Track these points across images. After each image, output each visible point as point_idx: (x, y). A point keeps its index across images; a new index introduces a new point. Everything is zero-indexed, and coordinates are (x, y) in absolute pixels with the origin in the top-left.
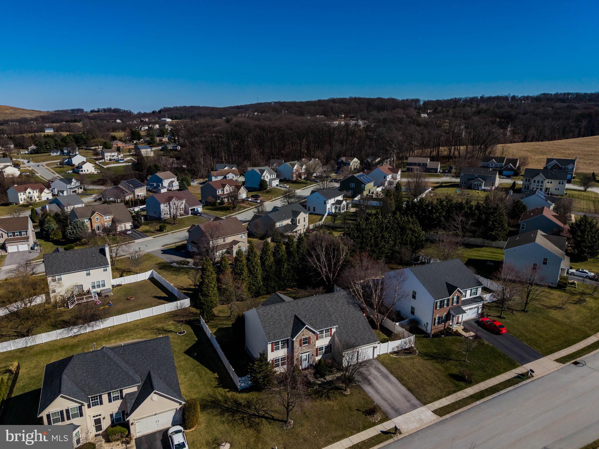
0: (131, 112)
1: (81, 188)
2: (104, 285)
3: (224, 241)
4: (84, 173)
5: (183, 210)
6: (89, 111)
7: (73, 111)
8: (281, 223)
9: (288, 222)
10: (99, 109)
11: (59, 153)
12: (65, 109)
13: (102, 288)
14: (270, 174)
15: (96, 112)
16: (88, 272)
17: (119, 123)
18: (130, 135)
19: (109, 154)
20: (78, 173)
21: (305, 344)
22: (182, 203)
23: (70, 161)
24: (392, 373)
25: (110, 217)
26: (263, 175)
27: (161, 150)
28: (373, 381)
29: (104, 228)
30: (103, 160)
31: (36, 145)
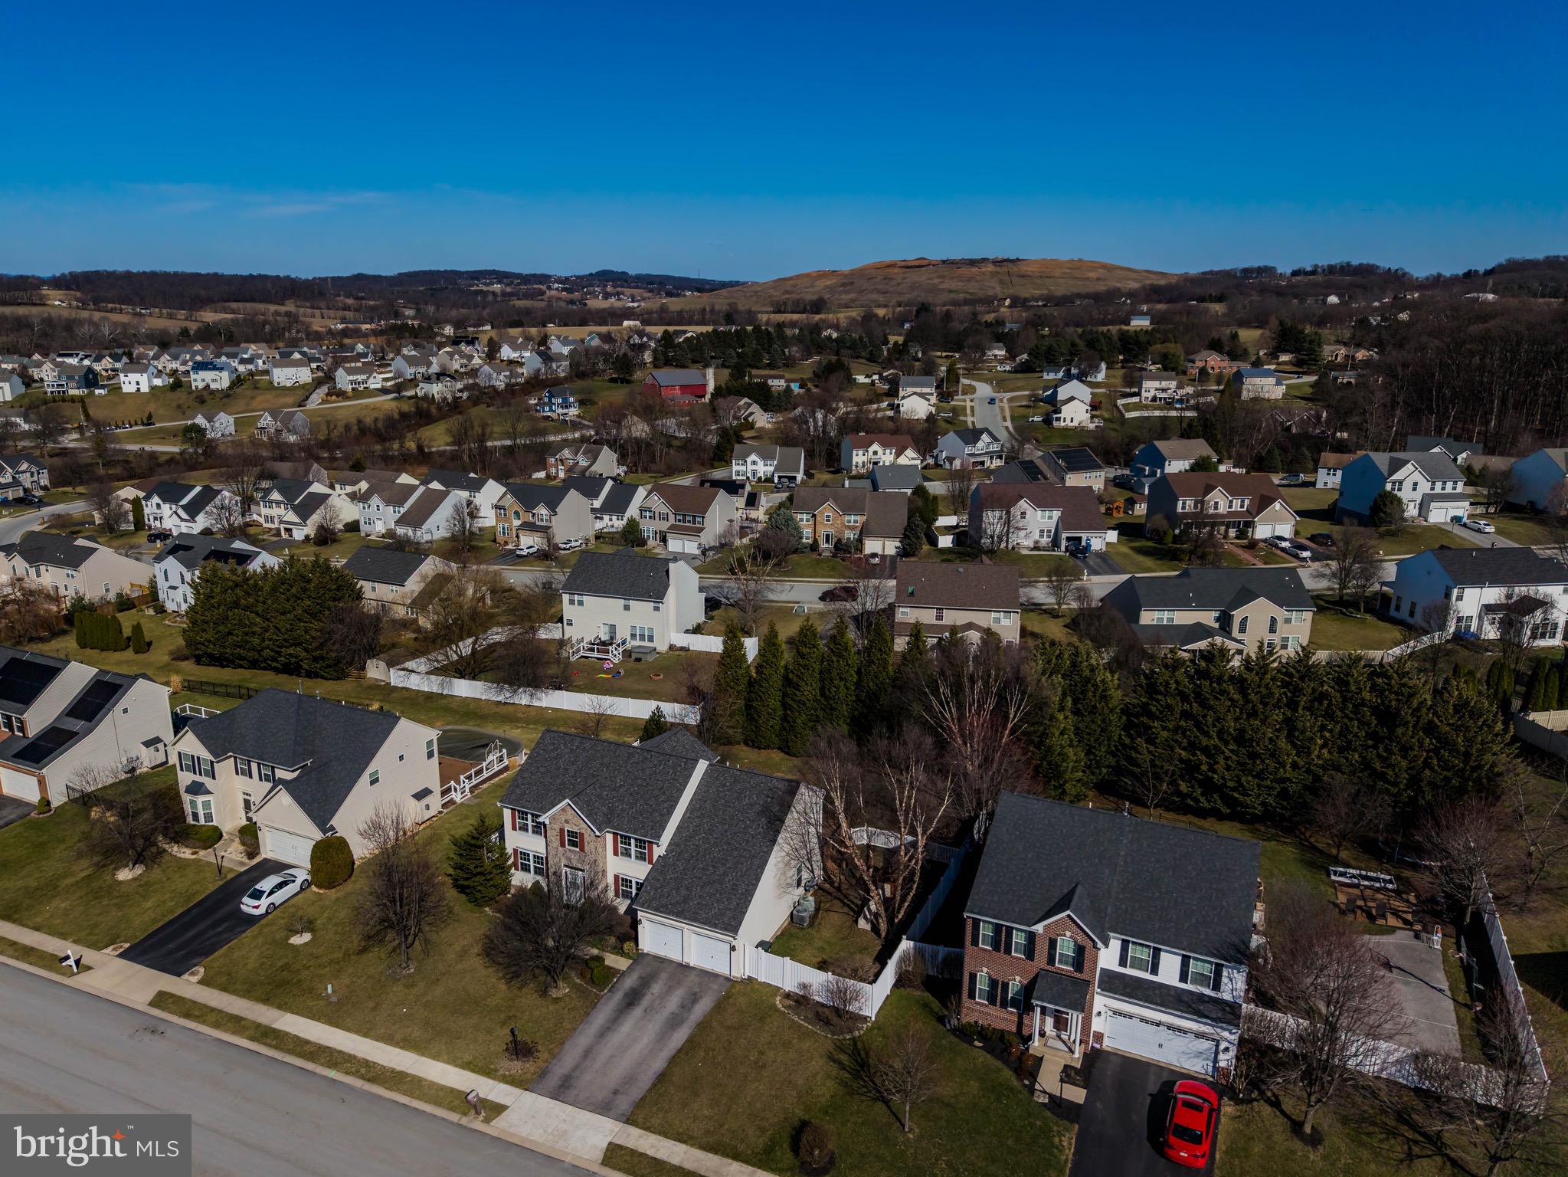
0: (1404, 274)
1: (1000, 457)
2: (651, 639)
3: (939, 618)
4: (1062, 424)
5: (1048, 537)
6: (1289, 271)
7: (1247, 272)
8: (1166, 615)
9: (1208, 618)
10: (1316, 266)
11: (1061, 375)
12: (1228, 268)
13: (646, 644)
14: (1435, 477)
15: (1306, 273)
16: (627, 603)
17: (1333, 305)
18: (1274, 339)
20: (1050, 423)
21: (573, 846)
22: (1050, 518)
23: (1055, 393)
24: (703, 1026)
25: (858, 518)
26: (1396, 476)
27: (1314, 385)
28: (637, 1012)
29: (839, 541)
30: (1135, 399)
31: (1030, 354)
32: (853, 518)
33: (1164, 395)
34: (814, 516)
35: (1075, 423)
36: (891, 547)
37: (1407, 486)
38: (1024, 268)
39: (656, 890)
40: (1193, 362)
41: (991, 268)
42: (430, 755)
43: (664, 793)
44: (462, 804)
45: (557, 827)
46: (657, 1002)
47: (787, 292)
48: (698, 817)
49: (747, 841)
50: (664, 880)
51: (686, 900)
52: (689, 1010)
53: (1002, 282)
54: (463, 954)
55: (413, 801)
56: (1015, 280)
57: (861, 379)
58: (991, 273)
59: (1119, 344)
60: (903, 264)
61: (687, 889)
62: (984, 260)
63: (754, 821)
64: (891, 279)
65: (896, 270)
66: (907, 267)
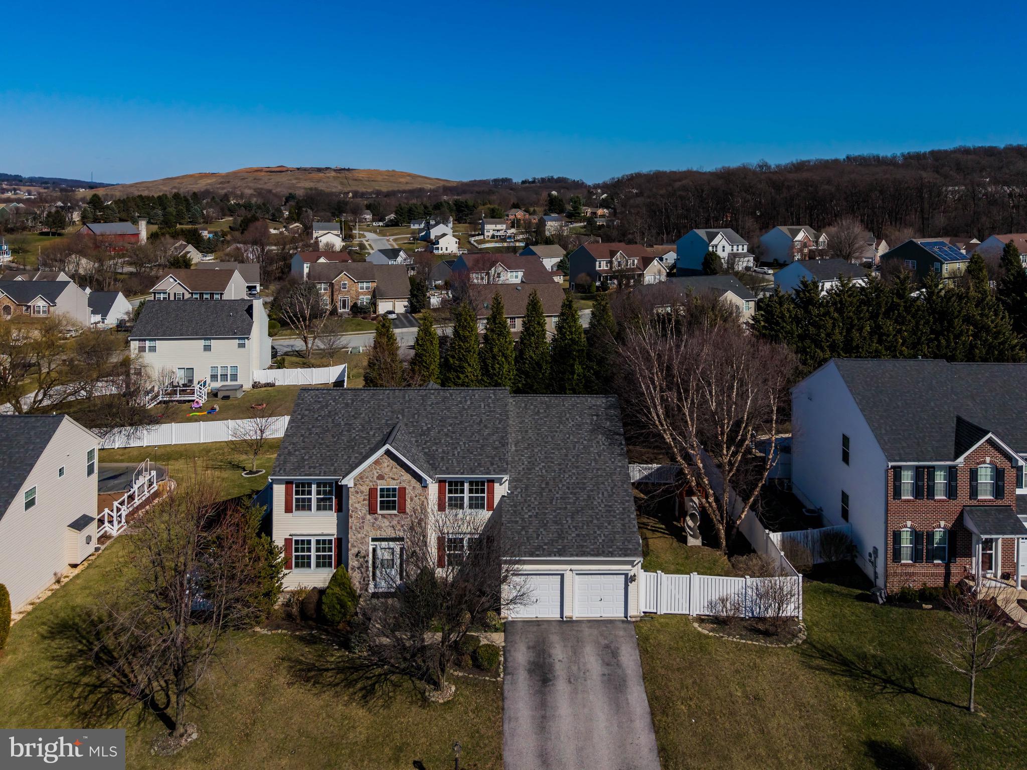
0: (583, 183)
2: (234, 378)
3: (513, 326)
4: (440, 252)
6: (520, 181)
7: (495, 181)
10: (535, 178)
11: (422, 226)
13: (230, 383)
14: (732, 242)
15: (530, 182)
16: (207, 343)
18: (546, 205)
19: (493, 227)
20: (432, 252)
21: (388, 508)
22: (517, 277)
23: (428, 234)
24: (649, 677)
25: (370, 285)
26: (713, 243)
27: (584, 227)
28: (561, 687)
29: (355, 305)
30: (481, 237)
31: (396, 213)
32: (365, 285)
33: (499, 234)
34: (332, 285)
35: (449, 251)
36: (400, 307)
37: (720, 249)
38: (356, 175)
39: (519, 533)
40: (508, 216)
41: (333, 174)
42: (90, 471)
43: (485, 426)
44: (120, 536)
45: (365, 489)
46: (575, 668)
47: (175, 187)
48: (527, 448)
49: (595, 460)
50: (523, 519)
51: (561, 536)
52: (619, 665)
53: (342, 184)
54: (264, 691)
55: (73, 533)
56: (351, 182)
57: (273, 231)
58: (334, 177)
59: (454, 208)
60: (268, 169)
61: (556, 522)
62: (327, 169)
63: (589, 440)
64: (260, 179)
65: (263, 174)
66: (271, 171)
